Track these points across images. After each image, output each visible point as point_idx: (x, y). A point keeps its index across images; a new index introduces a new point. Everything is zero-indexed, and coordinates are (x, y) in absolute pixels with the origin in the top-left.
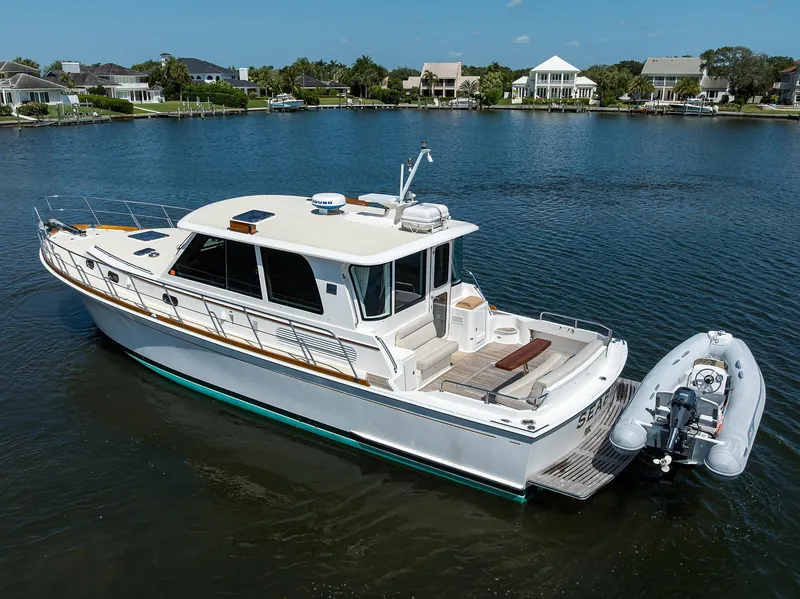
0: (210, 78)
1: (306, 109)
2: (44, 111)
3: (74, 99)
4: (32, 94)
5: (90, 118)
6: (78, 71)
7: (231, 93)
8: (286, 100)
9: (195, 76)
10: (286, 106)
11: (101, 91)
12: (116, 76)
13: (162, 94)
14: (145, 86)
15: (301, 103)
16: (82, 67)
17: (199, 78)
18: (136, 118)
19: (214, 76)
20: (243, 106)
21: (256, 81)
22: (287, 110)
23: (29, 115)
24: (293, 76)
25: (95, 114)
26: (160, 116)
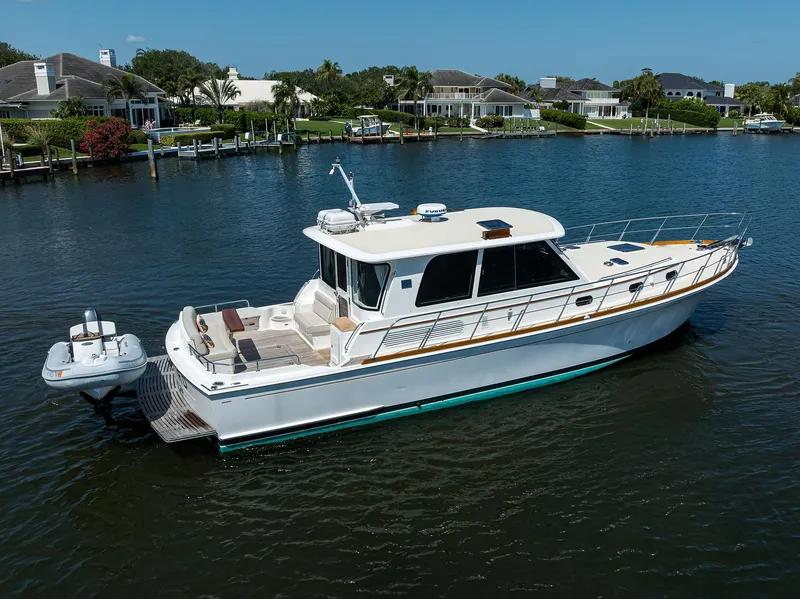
0: (690, 94)
1: (791, 131)
2: (499, 124)
3: (535, 114)
4: (498, 107)
5: (534, 132)
6: (553, 85)
7: (702, 110)
8: (766, 119)
9: (674, 92)
10: (763, 127)
11: (565, 106)
12: (588, 92)
13: (630, 109)
14: (617, 101)
15: (782, 124)
16: (559, 81)
17: (678, 94)
18: (587, 133)
19: (695, 92)
20: (712, 126)
21: (741, 99)
22: (765, 132)
23: (483, 127)
24: (784, 95)
25: (542, 128)
26: (612, 133)
